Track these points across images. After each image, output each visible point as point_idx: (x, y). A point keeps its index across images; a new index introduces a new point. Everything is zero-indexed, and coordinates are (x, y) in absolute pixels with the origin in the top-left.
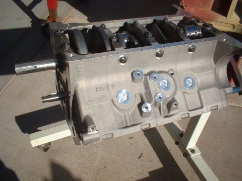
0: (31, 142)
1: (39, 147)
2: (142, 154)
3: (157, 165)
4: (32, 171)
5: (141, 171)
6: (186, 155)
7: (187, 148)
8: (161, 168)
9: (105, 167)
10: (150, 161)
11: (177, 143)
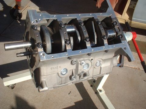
0: (4, 83)
1: (8, 86)
2: (70, 92)
3: (80, 98)
4: (3, 101)
5: (70, 102)
6: (97, 93)
7: (97, 89)
8: (82, 100)
9: (49, 99)
10: (75, 96)
11: (91, 86)
